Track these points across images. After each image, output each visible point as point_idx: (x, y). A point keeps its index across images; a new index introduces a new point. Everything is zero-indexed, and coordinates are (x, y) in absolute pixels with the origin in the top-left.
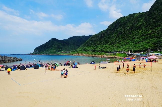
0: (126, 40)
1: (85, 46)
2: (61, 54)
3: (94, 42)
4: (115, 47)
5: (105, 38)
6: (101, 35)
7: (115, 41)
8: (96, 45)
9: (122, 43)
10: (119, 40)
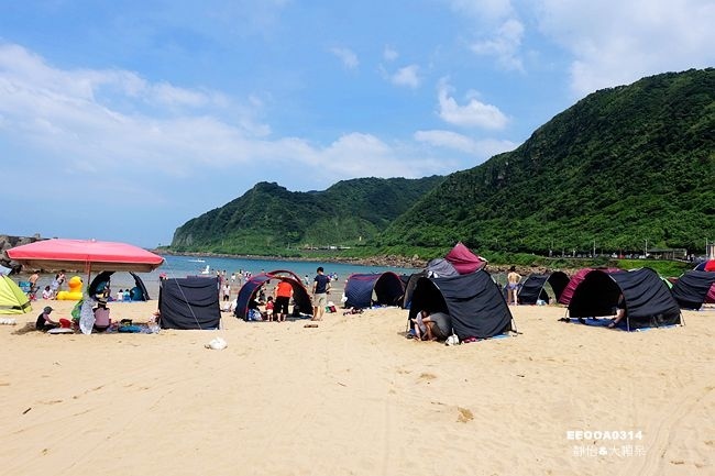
0: (642, 196)
1: (417, 222)
2: (299, 256)
3: (457, 205)
4: (586, 229)
5: (516, 185)
6: (495, 173)
7: (576, 202)
8: (474, 220)
9: (622, 209)
10: (596, 196)
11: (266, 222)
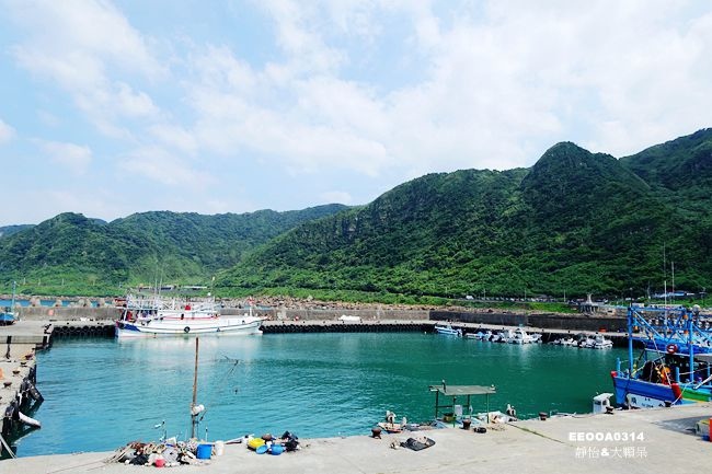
6: (346, 226)
9: (482, 266)
10: (453, 253)
11: (84, 258)
